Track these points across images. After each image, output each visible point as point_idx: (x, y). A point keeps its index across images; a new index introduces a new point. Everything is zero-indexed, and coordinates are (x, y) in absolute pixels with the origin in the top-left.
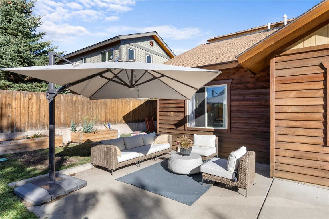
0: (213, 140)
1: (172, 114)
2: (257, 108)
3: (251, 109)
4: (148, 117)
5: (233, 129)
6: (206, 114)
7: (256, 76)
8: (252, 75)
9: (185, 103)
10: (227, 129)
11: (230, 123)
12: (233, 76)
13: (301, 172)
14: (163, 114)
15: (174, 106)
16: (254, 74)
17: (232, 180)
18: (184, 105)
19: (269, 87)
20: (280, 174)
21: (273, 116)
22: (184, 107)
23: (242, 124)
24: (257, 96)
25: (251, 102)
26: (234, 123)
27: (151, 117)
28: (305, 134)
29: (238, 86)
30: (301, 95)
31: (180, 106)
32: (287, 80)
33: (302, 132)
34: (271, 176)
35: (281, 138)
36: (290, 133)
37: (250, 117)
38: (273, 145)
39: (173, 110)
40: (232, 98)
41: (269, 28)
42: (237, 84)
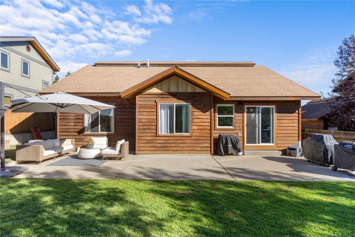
0: (105, 140)
1: (72, 124)
2: (130, 120)
3: (127, 120)
4: (34, 128)
5: (117, 133)
6: (100, 125)
7: (130, 101)
8: (128, 101)
9: (83, 116)
10: (113, 133)
11: (115, 129)
12: (117, 100)
13: (148, 150)
14: (64, 124)
15: (74, 118)
16: (129, 100)
17: (118, 155)
18: (82, 118)
19: (135, 108)
20: (140, 152)
21: (137, 124)
22: (83, 119)
23: (123, 129)
24: (130, 113)
25: (127, 116)
26: (118, 129)
27: (38, 128)
28: (150, 132)
29: (120, 106)
30: (149, 114)
31: (79, 118)
32: (143, 107)
33: (148, 131)
34: (136, 154)
35: (140, 135)
36: (144, 132)
37: (126, 125)
38: (137, 138)
39: (73, 121)
40: (117, 113)
41: (139, 66)
42: (120, 105)
